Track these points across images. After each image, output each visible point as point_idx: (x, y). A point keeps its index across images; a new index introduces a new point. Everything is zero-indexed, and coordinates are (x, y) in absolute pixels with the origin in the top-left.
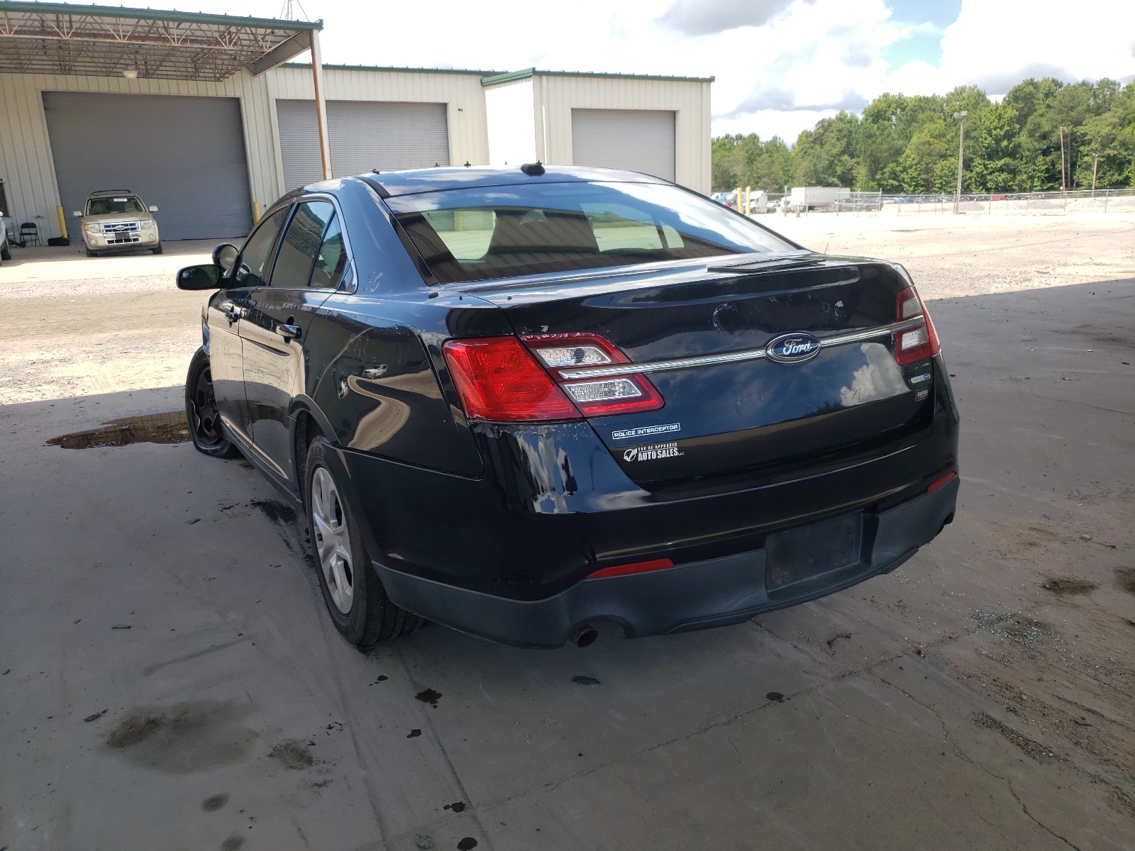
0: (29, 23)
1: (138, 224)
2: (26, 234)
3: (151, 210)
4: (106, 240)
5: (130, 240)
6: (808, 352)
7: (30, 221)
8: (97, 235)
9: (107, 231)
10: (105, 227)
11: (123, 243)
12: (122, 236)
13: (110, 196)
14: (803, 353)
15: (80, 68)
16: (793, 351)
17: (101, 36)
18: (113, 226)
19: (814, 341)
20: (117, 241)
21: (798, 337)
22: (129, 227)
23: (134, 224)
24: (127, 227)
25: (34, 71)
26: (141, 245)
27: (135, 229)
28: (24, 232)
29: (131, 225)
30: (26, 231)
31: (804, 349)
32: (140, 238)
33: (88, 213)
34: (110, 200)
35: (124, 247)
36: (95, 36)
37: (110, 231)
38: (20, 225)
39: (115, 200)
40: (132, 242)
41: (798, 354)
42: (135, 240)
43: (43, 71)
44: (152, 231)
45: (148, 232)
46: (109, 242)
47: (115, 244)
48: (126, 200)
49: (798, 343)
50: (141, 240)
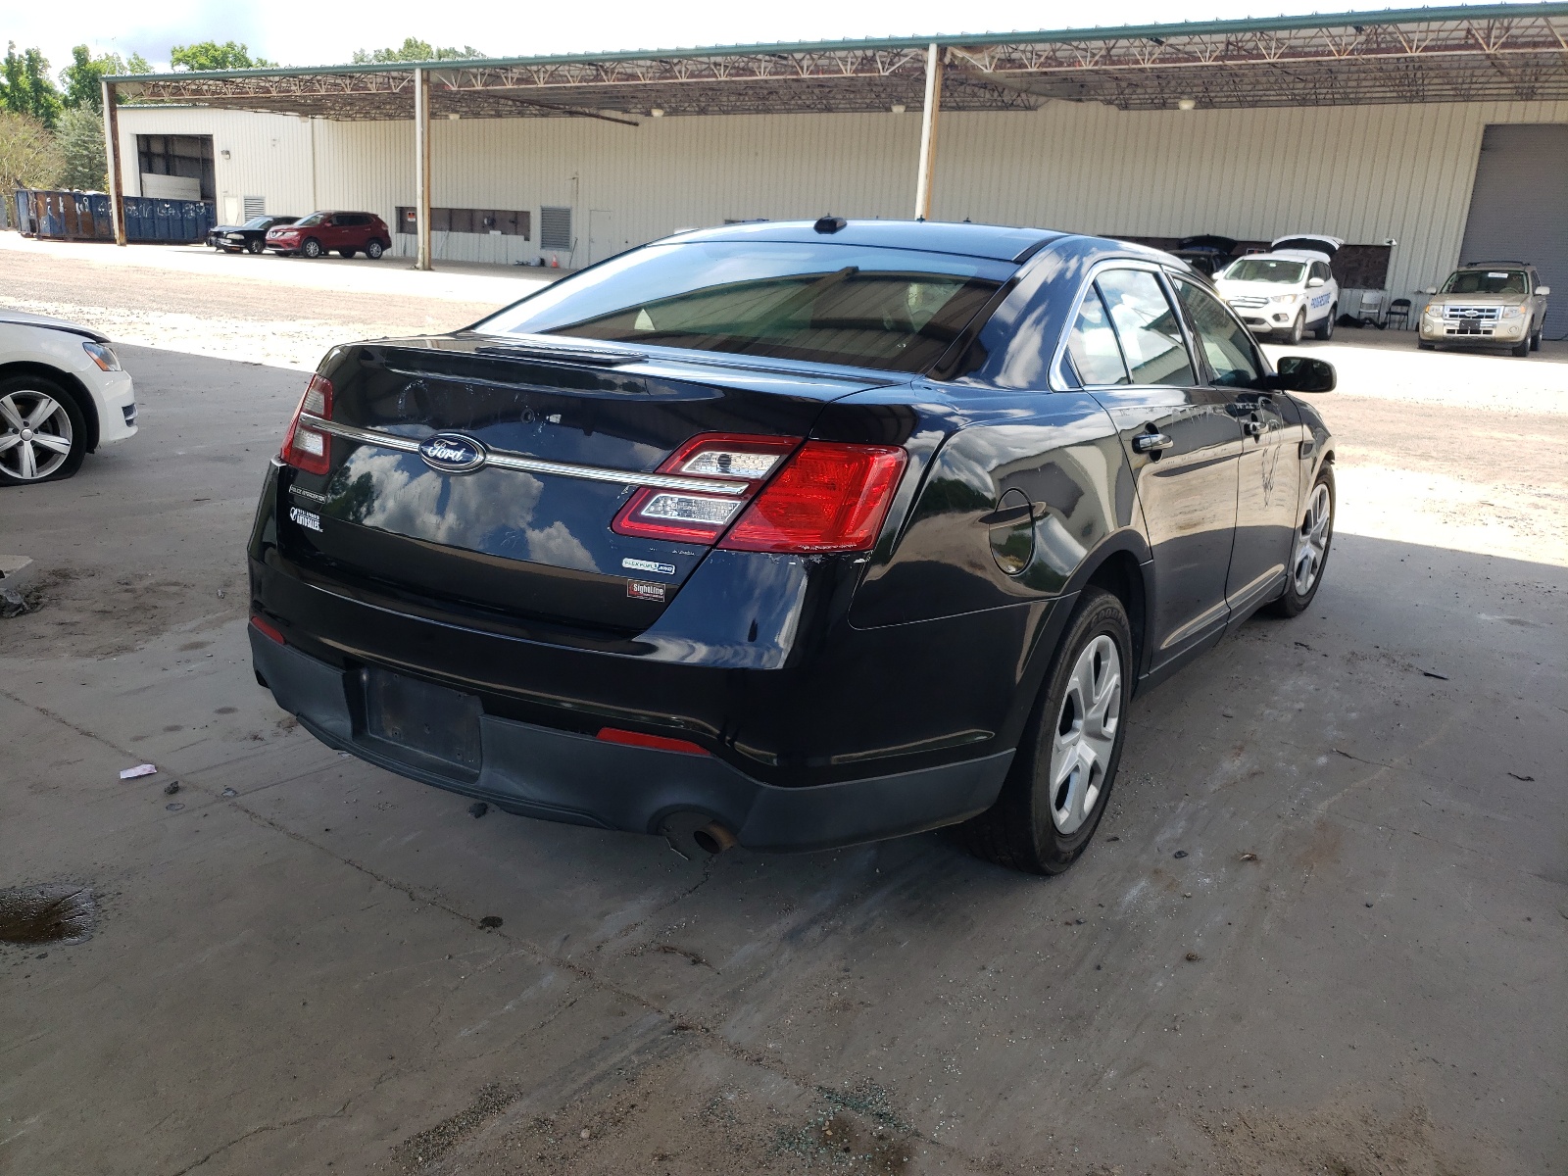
0: (1431, 36)
1: (1501, 311)
2: (1393, 313)
3: (1537, 292)
4: (1446, 328)
5: (1478, 332)
6: (455, 462)
7: (1407, 297)
8: (1435, 320)
9: (1451, 316)
10: (1452, 310)
11: (1469, 335)
12: (1470, 324)
13: (1483, 269)
14: (449, 460)
15: (1550, 91)
16: (438, 455)
17: (1544, 44)
18: (1462, 310)
19: (471, 450)
20: (1459, 332)
21: (452, 439)
22: (1485, 314)
23: (1494, 311)
24: (1481, 314)
25: (1484, 98)
26: (1494, 341)
27: (1492, 317)
28: (1392, 310)
29: (1488, 311)
30: (1398, 309)
31: (452, 456)
32: (1494, 332)
33: (1444, 291)
34: (1483, 275)
35: (1470, 342)
36: (1535, 45)
37: (1456, 316)
38: (1393, 299)
39: (1490, 275)
40: (1482, 335)
41: (443, 460)
42: (1485, 332)
43: (1497, 98)
44: (1517, 322)
45: (1509, 323)
46: (1449, 331)
47: (1456, 335)
48: (1506, 276)
49: (448, 447)
50: (1495, 334)
